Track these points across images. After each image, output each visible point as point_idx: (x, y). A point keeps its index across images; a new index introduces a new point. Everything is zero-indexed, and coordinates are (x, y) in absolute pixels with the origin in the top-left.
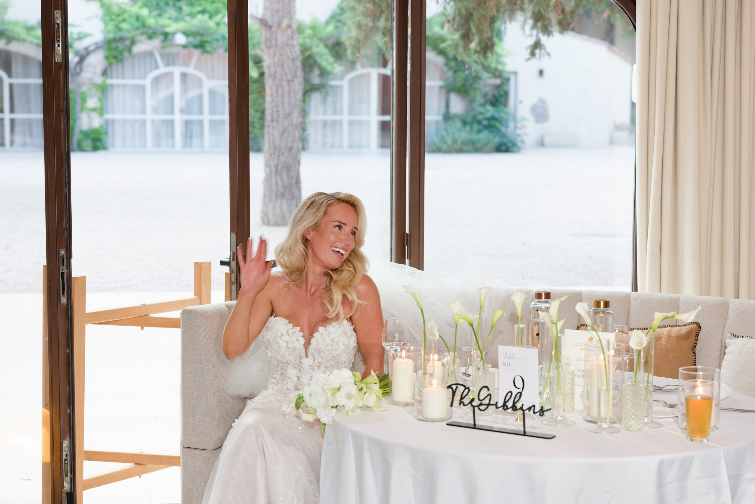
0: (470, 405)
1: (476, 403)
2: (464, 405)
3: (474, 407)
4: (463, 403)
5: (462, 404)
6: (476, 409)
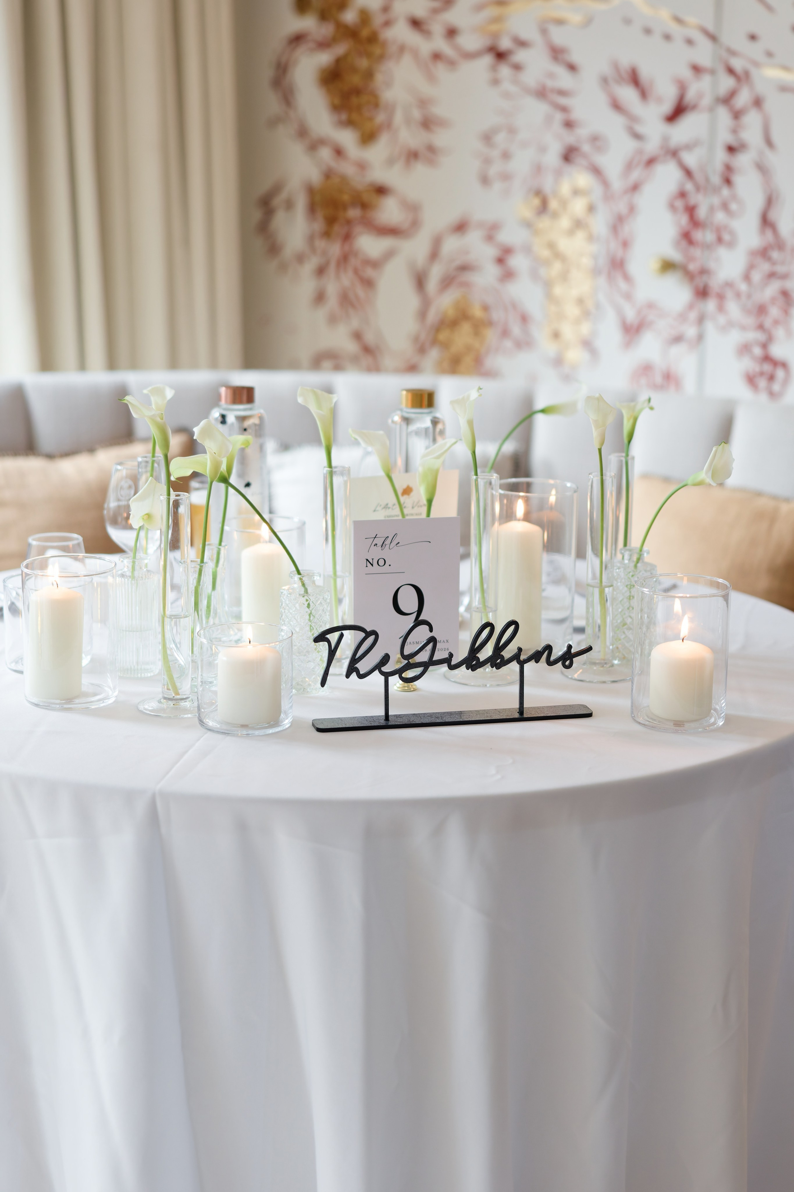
0: (377, 672)
1: (394, 664)
3: (386, 676)
5: (354, 674)
6: (394, 679)
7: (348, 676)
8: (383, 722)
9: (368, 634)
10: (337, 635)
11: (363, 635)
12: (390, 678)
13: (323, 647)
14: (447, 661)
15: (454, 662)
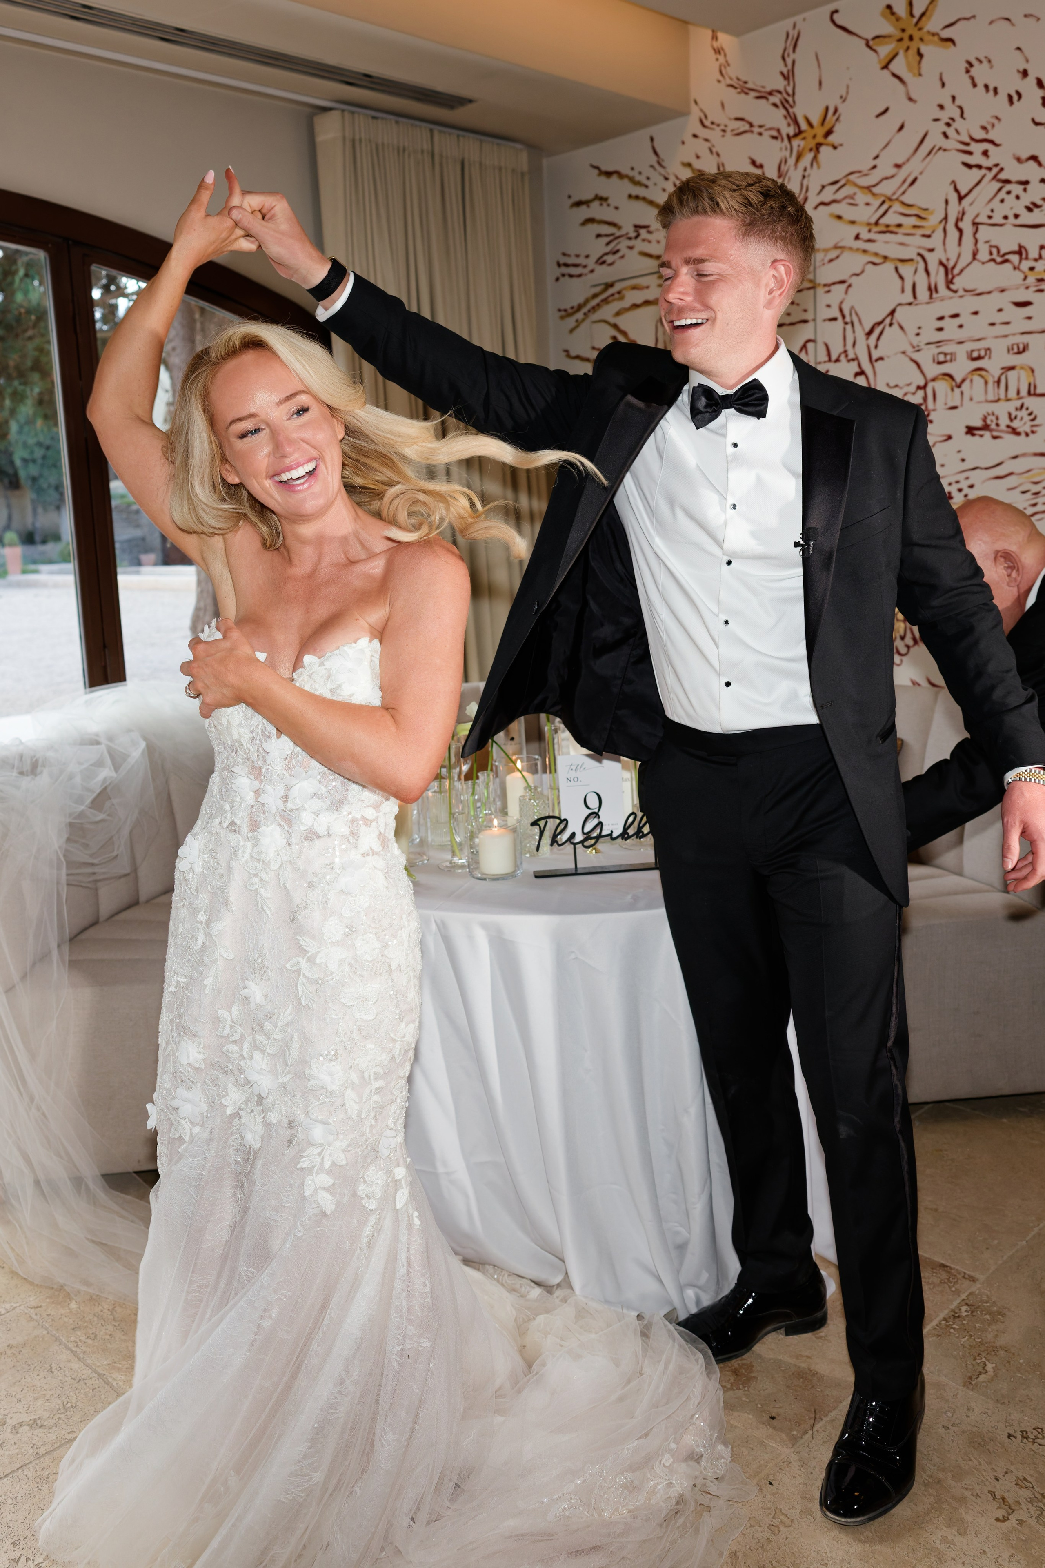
0: (569, 843)
1: (579, 837)
2: (559, 845)
3: (575, 844)
4: (557, 842)
5: (555, 844)
6: (579, 847)
7: (552, 845)
8: (574, 872)
9: (562, 821)
10: (543, 822)
11: (558, 821)
12: (577, 846)
13: (536, 830)
14: (611, 835)
15: (614, 835)
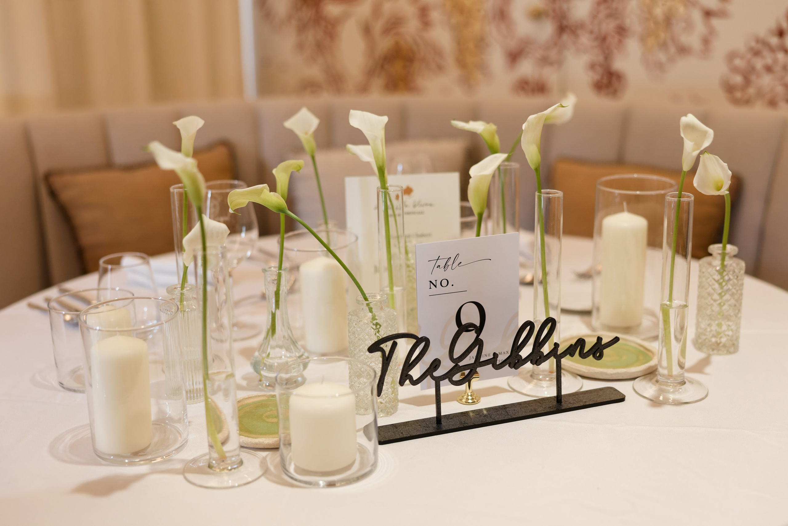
0: (429, 377)
2: (415, 383)
3: (438, 381)
4: (411, 378)
5: (407, 382)
6: (444, 382)
7: (402, 383)
8: (435, 426)
9: (419, 341)
10: (390, 344)
11: (414, 342)
12: (441, 382)
14: (493, 361)
15: (498, 362)
